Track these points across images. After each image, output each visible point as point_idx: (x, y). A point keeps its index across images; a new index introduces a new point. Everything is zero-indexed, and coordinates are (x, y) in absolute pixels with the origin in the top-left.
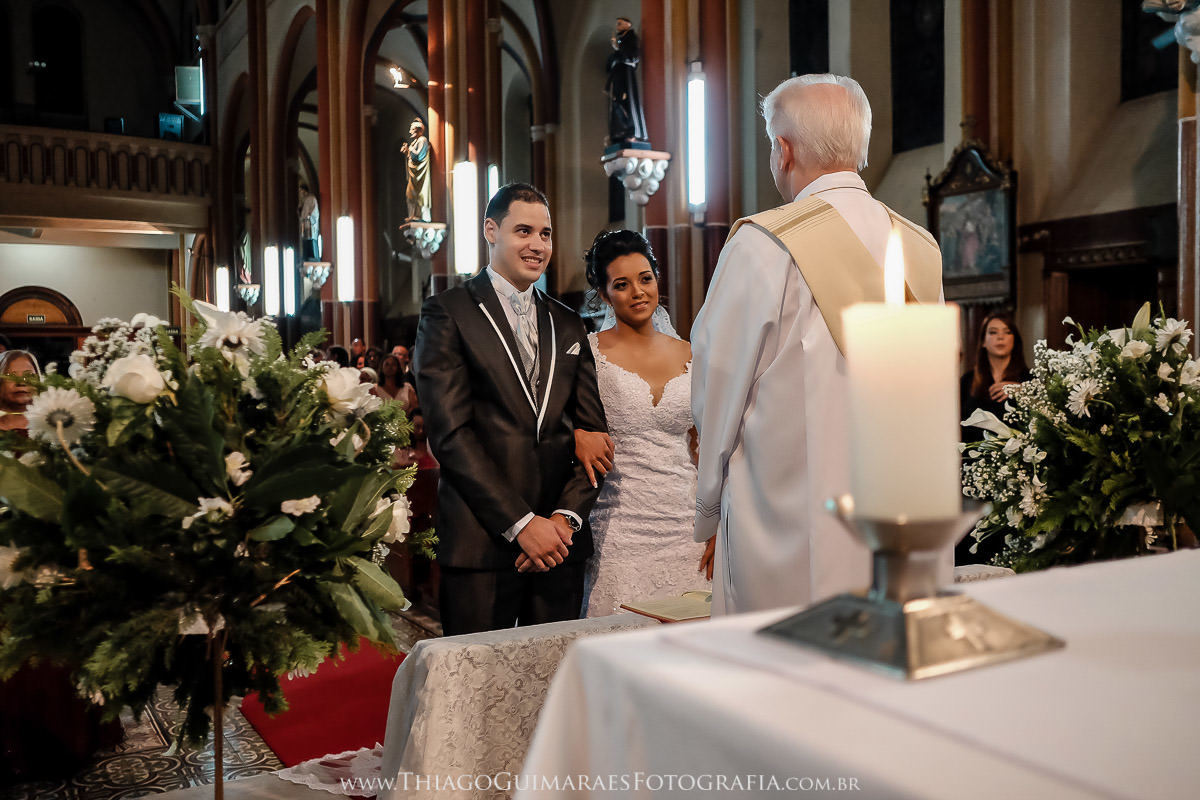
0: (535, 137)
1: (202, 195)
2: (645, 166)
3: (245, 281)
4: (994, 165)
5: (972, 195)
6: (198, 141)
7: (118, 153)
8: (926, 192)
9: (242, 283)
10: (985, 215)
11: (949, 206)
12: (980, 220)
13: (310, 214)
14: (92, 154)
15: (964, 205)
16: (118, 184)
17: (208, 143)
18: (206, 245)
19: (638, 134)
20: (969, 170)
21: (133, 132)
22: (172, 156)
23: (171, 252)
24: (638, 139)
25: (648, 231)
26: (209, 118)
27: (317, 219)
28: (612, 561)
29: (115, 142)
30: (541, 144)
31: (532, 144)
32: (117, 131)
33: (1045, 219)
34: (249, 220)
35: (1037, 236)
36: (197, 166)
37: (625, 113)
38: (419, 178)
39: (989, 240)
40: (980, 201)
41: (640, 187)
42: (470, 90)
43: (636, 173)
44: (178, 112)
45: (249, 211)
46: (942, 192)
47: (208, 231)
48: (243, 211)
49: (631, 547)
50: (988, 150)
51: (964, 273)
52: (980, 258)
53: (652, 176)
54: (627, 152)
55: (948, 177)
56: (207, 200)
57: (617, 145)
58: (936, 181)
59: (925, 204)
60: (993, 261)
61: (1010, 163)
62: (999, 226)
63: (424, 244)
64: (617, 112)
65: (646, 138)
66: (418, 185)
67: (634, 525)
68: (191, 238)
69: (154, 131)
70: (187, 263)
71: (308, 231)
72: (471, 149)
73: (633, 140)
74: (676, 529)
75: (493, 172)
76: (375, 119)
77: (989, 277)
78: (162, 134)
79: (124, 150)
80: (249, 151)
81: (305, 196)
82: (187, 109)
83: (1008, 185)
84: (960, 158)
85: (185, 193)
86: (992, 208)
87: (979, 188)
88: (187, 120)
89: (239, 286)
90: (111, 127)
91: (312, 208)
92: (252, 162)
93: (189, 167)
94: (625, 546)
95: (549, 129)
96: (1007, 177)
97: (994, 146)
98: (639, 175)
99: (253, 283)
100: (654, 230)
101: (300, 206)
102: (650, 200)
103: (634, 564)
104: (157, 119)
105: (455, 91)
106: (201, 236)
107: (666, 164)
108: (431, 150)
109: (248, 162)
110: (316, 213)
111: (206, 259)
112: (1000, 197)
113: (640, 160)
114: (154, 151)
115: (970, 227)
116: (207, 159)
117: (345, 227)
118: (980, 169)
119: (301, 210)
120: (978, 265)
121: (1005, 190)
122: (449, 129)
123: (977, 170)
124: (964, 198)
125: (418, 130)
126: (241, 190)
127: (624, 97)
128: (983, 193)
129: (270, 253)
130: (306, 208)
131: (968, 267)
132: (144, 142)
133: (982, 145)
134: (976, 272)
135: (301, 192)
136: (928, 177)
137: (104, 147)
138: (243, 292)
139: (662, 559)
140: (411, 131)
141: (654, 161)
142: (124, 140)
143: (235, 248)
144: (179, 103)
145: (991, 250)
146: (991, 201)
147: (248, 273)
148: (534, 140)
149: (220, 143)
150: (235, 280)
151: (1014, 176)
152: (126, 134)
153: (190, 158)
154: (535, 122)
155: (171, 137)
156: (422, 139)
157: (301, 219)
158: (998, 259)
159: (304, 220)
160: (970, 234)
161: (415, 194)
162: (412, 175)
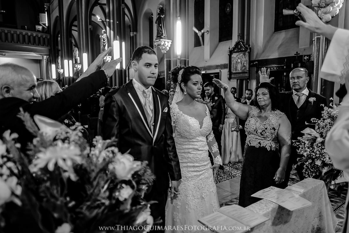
0: (131, 35)
1: (48, 46)
2: (166, 43)
3: (59, 68)
4: (246, 46)
5: (240, 53)
6: (46, 33)
7: (25, 35)
8: (229, 52)
9: (59, 69)
10: (243, 58)
11: (234, 55)
12: (242, 59)
13: (76, 52)
14: (24, 35)
15: (238, 55)
16: (25, 43)
17: (49, 33)
18: (49, 58)
19: (164, 35)
20: (239, 47)
21: (29, 29)
22: (39, 36)
23: (40, 60)
24: (164, 37)
25: (166, 60)
26: (49, 27)
27: (78, 53)
28: (186, 183)
29: (24, 32)
30: (133, 37)
31: (130, 37)
32: (25, 29)
33: (256, 59)
34: (60, 53)
35: (255, 63)
36: (46, 39)
37: (161, 29)
38: (105, 44)
39: (244, 64)
40: (242, 54)
41: (164, 49)
42: (117, 22)
43: (164, 45)
44: (40, 25)
45: (60, 50)
46: (233, 52)
47: (49, 55)
48: (58, 51)
49: (192, 177)
50: (244, 42)
51: (237, 71)
52: (241, 68)
53: (168, 46)
54: (161, 40)
55: (234, 49)
56: (49, 48)
57: (159, 38)
58: (231, 49)
59: (228, 55)
60: (244, 69)
61: (249, 45)
62: (246, 61)
63: (106, 61)
64: (159, 29)
65: (166, 36)
66: (104, 46)
67: (192, 169)
68: (45, 57)
69: (34, 30)
70: (44, 63)
71: (75, 57)
72: (118, 37)
73: (163, 37)
74: (205, 168)
75: (123, 43)
76: (92, 29)
77: (243, 73)
78: (36, 30)
79: (27, 34)
80: (59, 36)
81: (75, 48)
82: (43, 24)
83: (249, 51)
84: (237, 44)
85: (43, 46)
86: (245, 56)
87: (242, 51)
88: (43, 28)
89: (58, 69)
90: (23, 28)
91: (76, 51)
92: (60, 39)
93: (44, 39)
94: (190, 177)
95: (135, 33)
96: (249, 49)
97: (245, 41)
98: (164, 46)
99: (62, 69)
100: (167, 60)
101: (73, 50)
102: (167, 52)
103: (193, 183)
104: (35, 26)
105: (114, 22)
106: (48, 56)
107: (171, 43)
108: (108, 37)
109: (59, 38)
110: (77, 52)
111: (49, 62)
112: (247, 54)
113: (165, 42)
114: (34, 35)
115: (239, 61)
116: (49, 37)
117: (85, 56)
118: (242, 46)
119: (73, 51)
120: (241, 70)
121: (248, 52)
122: (112, 32)
123: (241, 47)
124: (238, 54)
125: (104, 32)
126: (58, 45)
127: (161, 25)
128: (243, 52)
129: (66, 62)
130: (75, 51)
131: (238, 70)
132: (32, 32)
133: (243, 41)
134: (240, 71)
135: (73, 47)
136: (229, 48)
137: (21, 33)
138: (59, 71)
139: (201, 179)
140: (102, 32)
141: (168, 42)
142: (27, 31)
143: (56, 60)
144: (41, 23)
145: (244, 66)
146: (244, 54)
147: (60, 66)
148: (131, 36)
149: (52, 33)
150: (57, 68)
151: (250, 49)
152: (27, 30)
153: (44, 37)
154: (131, 31)
155: (39, 31)
156: (105, 34)
157: (73, 53)
158: (246, 68)
159: (74, 54)
160: (239, 62)
161: (104, 48)
162: (103, 43)
